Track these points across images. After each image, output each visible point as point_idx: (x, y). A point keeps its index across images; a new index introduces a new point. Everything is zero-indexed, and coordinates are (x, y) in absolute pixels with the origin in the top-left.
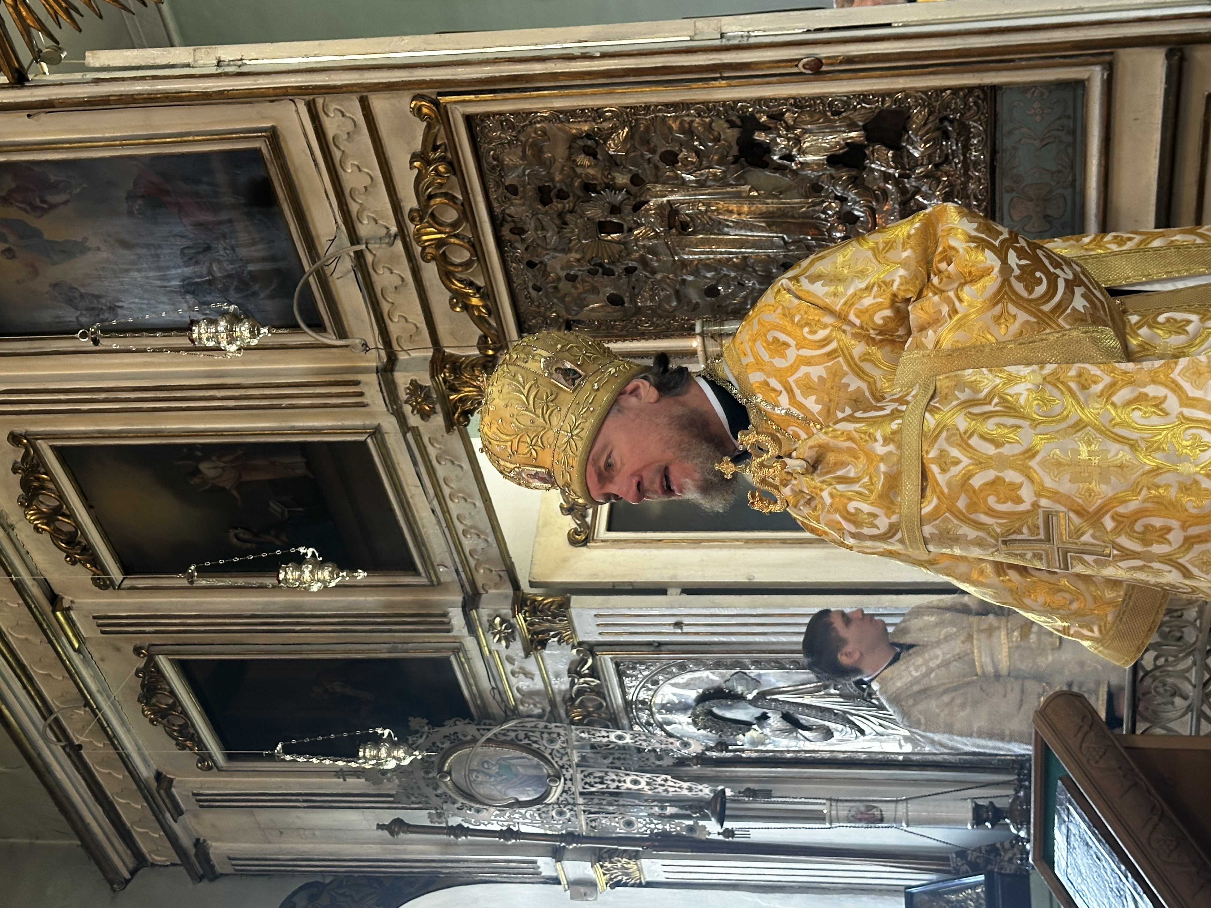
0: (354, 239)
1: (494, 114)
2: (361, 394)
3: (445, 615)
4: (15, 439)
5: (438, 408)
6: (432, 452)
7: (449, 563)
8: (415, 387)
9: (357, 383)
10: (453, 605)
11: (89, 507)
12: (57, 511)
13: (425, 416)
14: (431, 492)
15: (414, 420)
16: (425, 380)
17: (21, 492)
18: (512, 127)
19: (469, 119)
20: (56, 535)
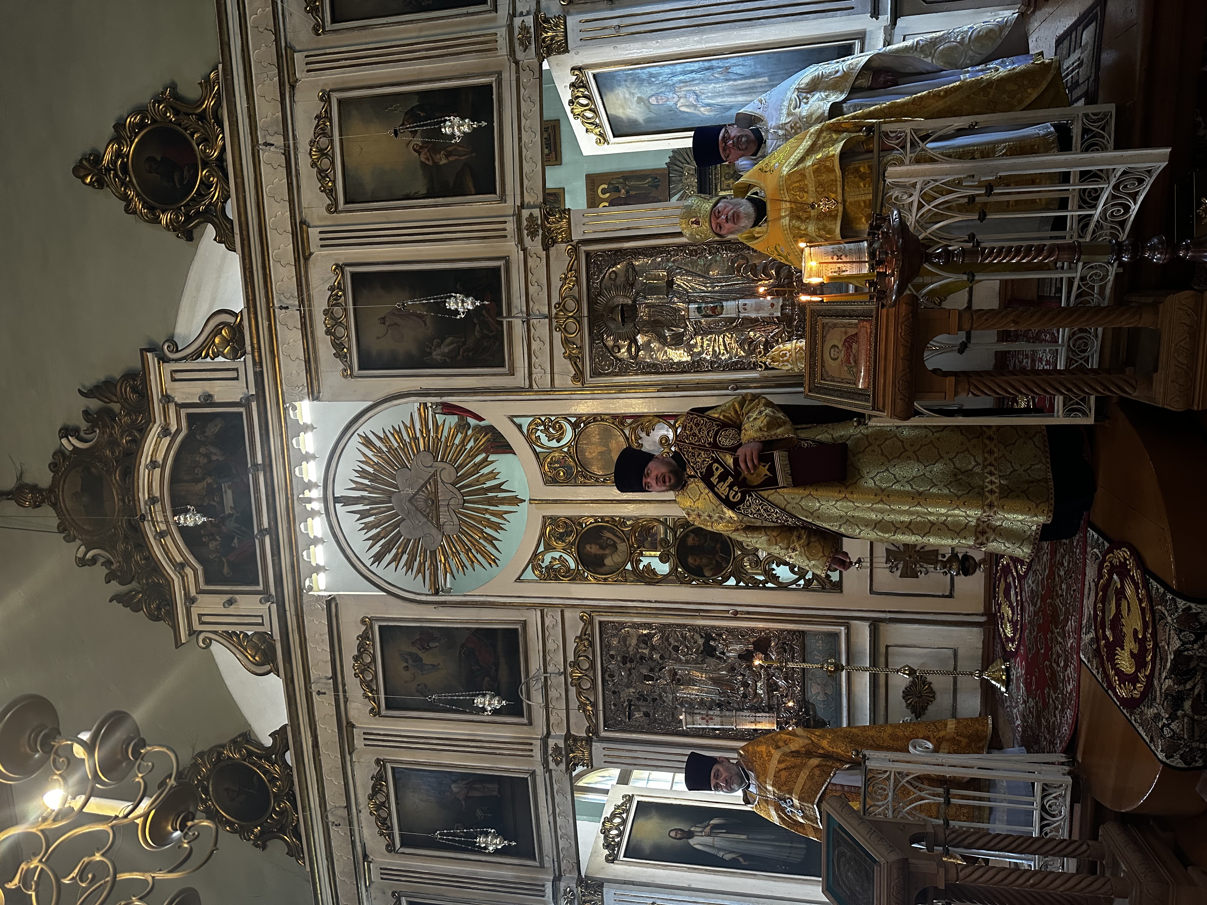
0: (545, 671)
1: (611, 622)
2: (532, 750)
3: (543, 886)
4: (378, 761)
5: (564, 759)
6: (555, 787)
7: (551, 856)
8: (557, 748)
9: (531, 744)
10: (548, 880)
11: (397, 804)
12: (383, 804)
13: (557, 763)
14: (551, 811)
15: (552, 766)
16: (562, 745)
17: (371, 792)
18: (616, 629)
19: (600, 623)
20: (378, 818)
